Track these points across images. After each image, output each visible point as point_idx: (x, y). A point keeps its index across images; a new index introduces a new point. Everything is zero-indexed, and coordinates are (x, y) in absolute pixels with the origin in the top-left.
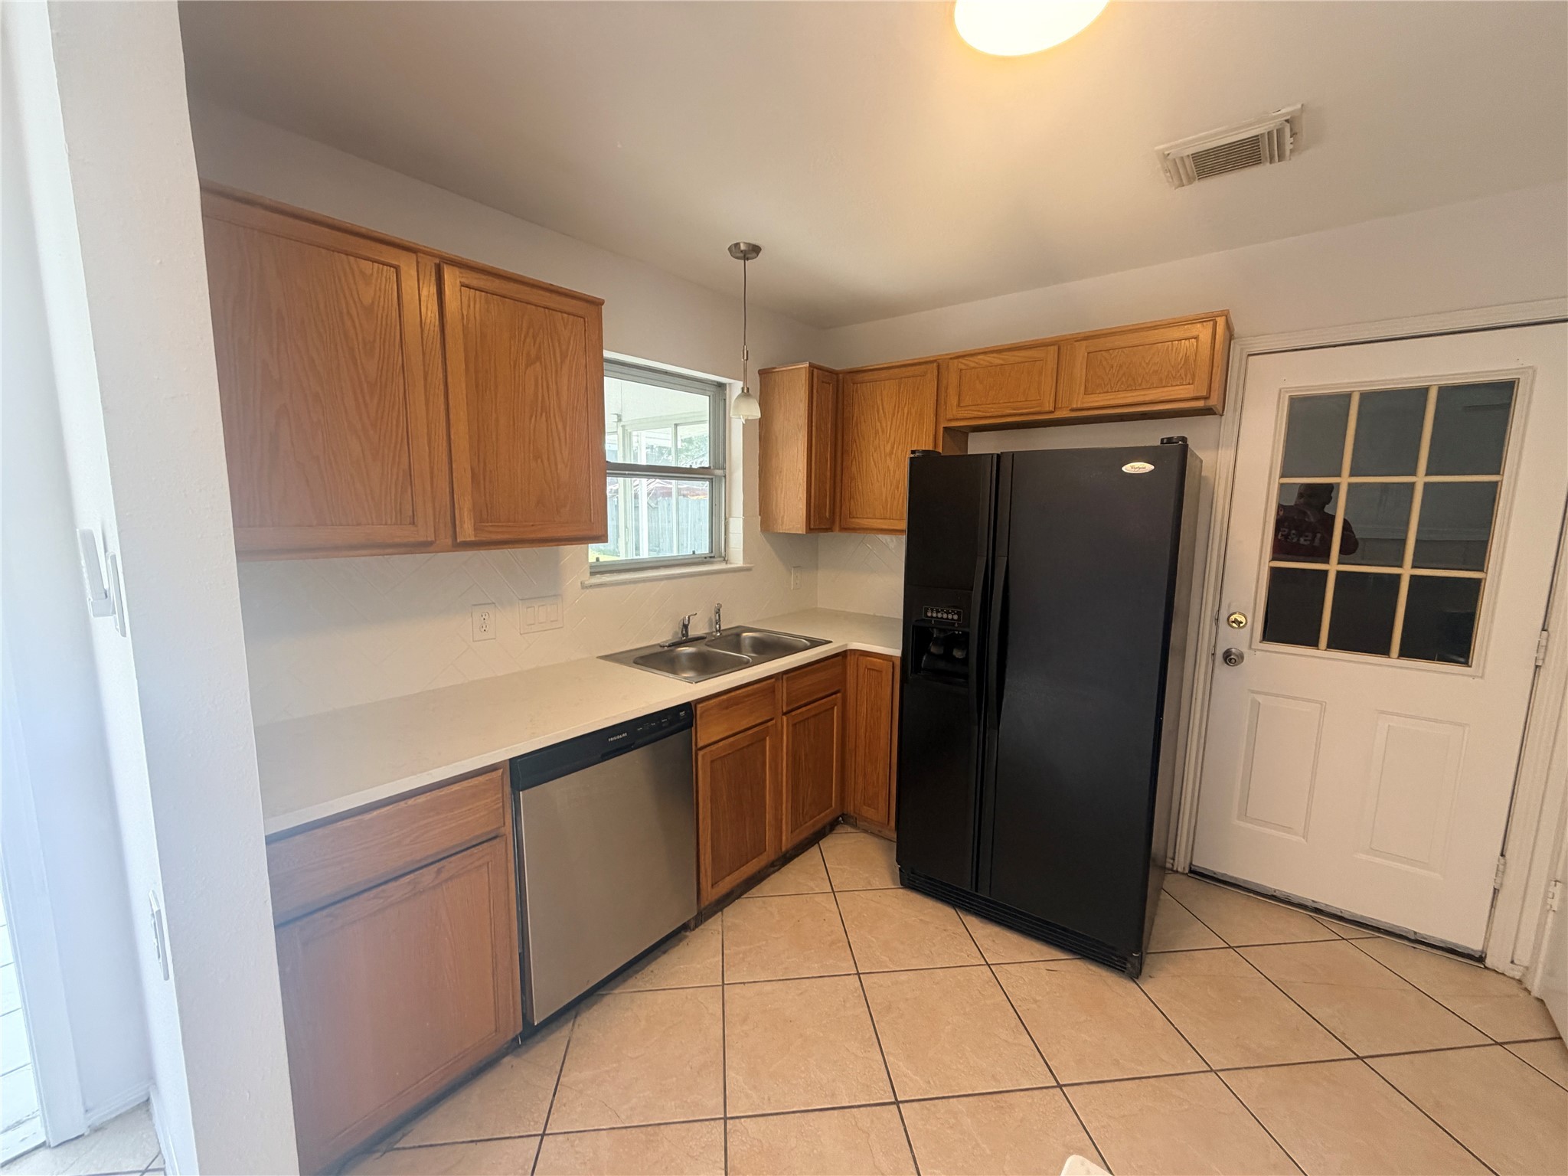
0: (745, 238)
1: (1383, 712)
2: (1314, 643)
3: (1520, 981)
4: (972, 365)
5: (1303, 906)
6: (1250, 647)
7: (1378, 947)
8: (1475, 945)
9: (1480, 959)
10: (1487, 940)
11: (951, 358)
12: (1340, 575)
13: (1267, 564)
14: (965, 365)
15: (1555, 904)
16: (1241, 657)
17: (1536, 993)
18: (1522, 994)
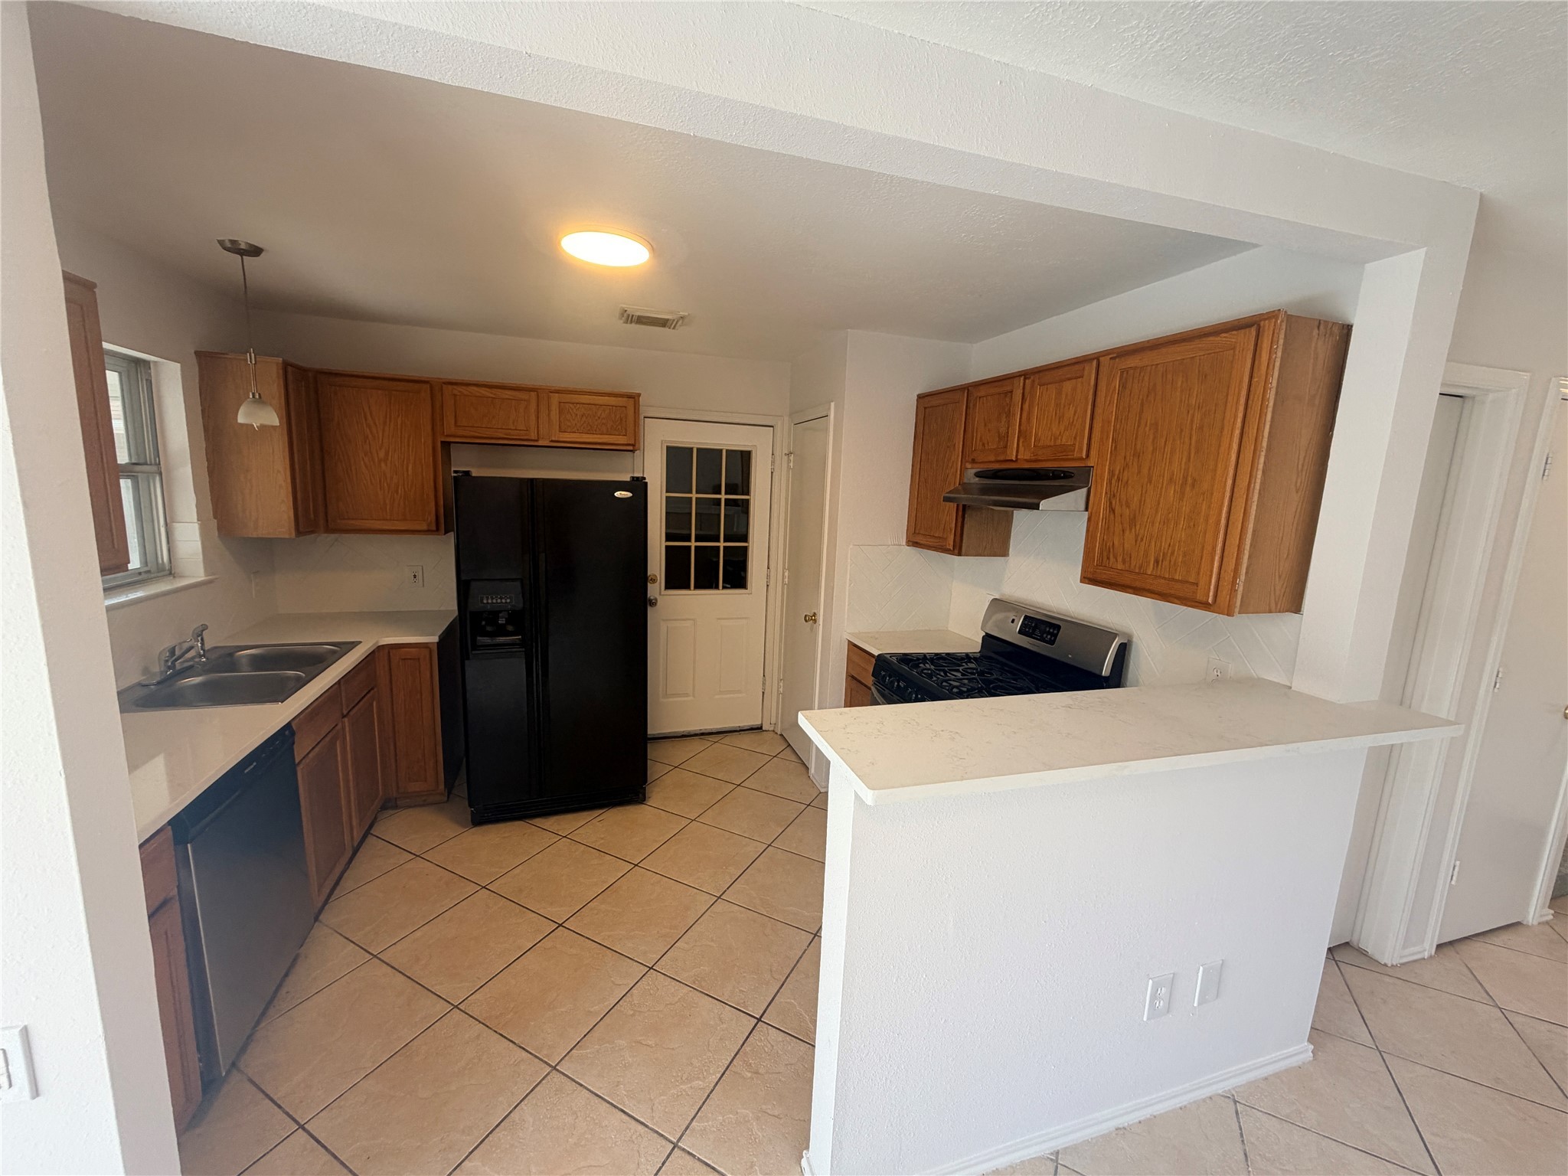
0: (245, 239)
1: (719, 619)
2: (688, 587)
3: (774, 731)
4: (466, 393)
5: (696, 735)
6: (660, 594)
7: (728, 739)
8: (758, 722)
9: (759, 728)
10: (762, 721)
11: (444, 383)
12: (696, 547)
13: (664, 544)
14: (460, 392)
15: (781, 690)
16: (656, 600)
17: (779, 733)
18: (775, 735)
